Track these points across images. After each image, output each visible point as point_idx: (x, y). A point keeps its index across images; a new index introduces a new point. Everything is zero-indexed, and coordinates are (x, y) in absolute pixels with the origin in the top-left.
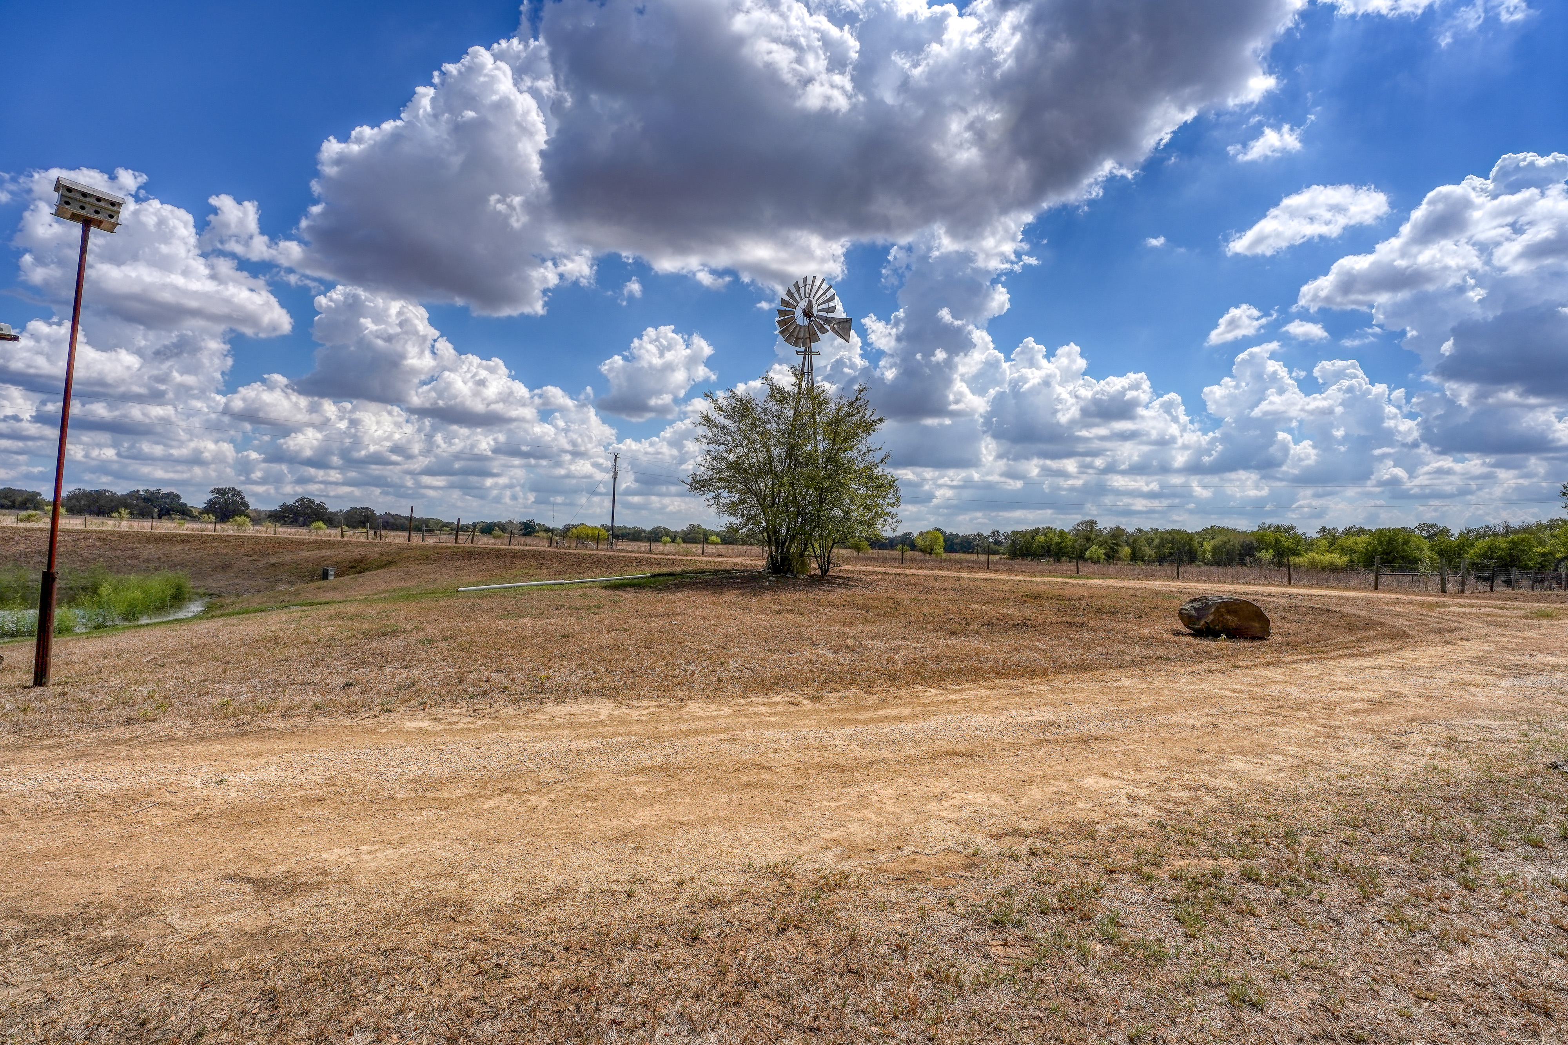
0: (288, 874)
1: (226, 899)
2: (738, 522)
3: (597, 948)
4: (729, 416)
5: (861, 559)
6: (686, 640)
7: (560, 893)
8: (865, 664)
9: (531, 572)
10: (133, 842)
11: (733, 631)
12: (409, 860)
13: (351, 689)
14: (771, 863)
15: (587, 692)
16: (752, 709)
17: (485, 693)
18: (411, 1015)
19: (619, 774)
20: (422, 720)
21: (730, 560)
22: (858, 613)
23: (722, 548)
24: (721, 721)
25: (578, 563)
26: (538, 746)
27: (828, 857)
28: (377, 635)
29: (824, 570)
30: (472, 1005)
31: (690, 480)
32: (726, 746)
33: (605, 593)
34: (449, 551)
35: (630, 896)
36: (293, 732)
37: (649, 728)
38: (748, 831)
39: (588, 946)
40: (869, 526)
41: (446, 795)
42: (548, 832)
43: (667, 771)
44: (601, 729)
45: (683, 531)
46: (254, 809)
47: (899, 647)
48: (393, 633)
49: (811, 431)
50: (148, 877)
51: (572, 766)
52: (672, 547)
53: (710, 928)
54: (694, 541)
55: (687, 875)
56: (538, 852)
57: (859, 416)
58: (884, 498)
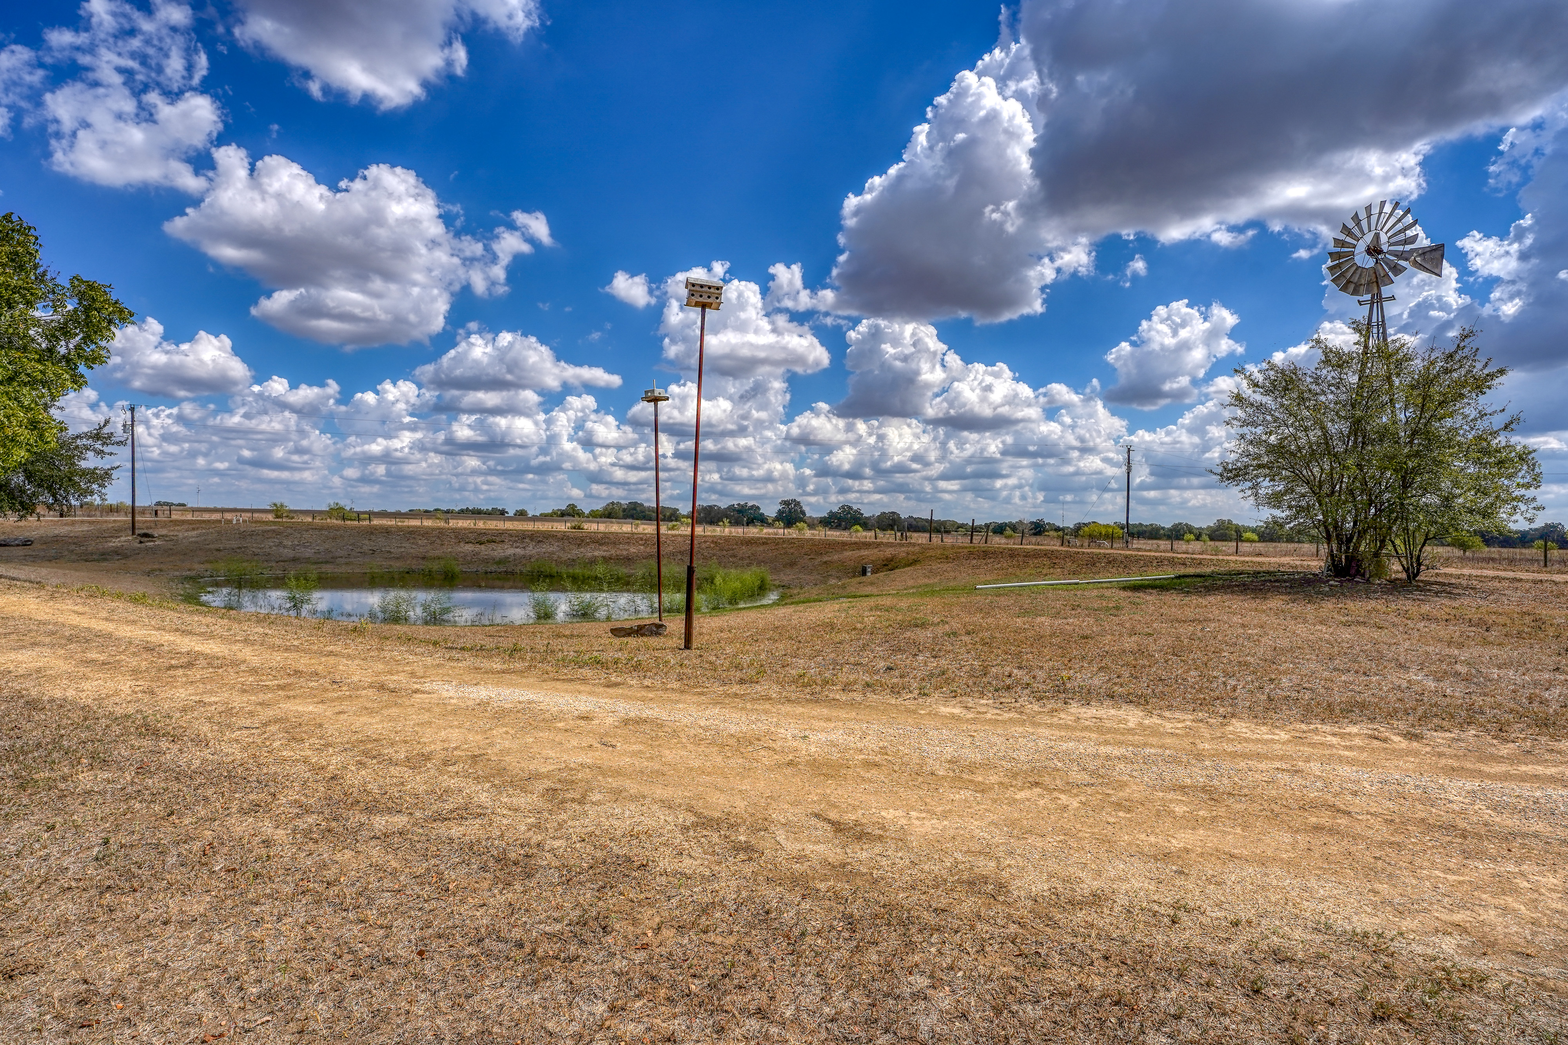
0: (857, 823)
1: (814, 833)
2: (1283, 515)
3: (1138, 967)
4: (1267, 393)
5: (1469, 559)
6: (1222, 650)
7: (1096, 900)
8: (1488, 699)
9: (1044, 571)
10: (751, 774)
11: (1284, 643)
12: (952, 832)
13: (893, 672)
14: (1358, 930)
15: (1112, 697)
16: (1317, 738)
17: (1008, 688)
18: (960, 974)
19: (1154, 787)
20: (954, 707)
21: (1273, 560)
22: (1471, 631)
23: (1260, 546)
24: (1277, 746)
25: (1092, 563)
26: (1065, 746)
27: (1448, 945)
28: (910, 626)
29: (1412, 574)
30: (1014, 983)
31: (1220, 470)
32: (1286, 777)
33: (1123, 594)
34: (966, 551)
35: (1174, 922)
36: (851, 704)
37: (1186, 743)
38: (1322, 883)
39: (1129, 962)
40: (1485, 514)
41: (980, 779)
42: (1080, 834)
43: (1212, 796)
44: (1130, 738)
45: (1209, 527)
46: (828, 764)
47: (1550, 682)
48: (923, 625)
49: (1385, 398)
50: (763, 802)
51: (1102, 771)
52: (1197, 546)
53: (1276, 985)
54: (1224, 538)
55: (1243, 916)
56: (1072, 852)
57: (1463, 372)
58: (1510, 477)
